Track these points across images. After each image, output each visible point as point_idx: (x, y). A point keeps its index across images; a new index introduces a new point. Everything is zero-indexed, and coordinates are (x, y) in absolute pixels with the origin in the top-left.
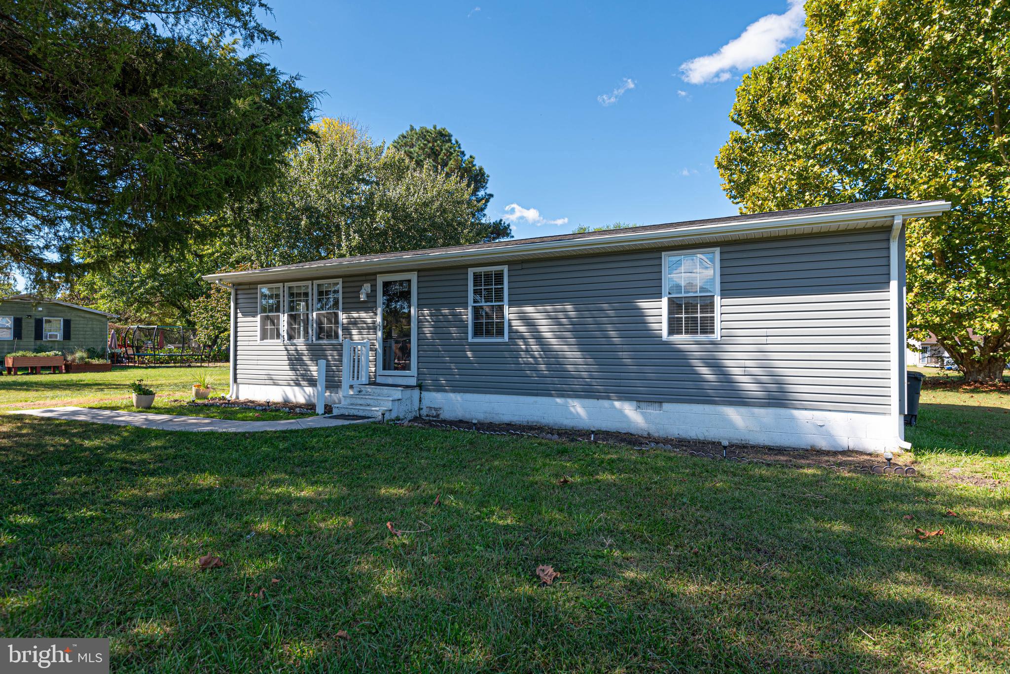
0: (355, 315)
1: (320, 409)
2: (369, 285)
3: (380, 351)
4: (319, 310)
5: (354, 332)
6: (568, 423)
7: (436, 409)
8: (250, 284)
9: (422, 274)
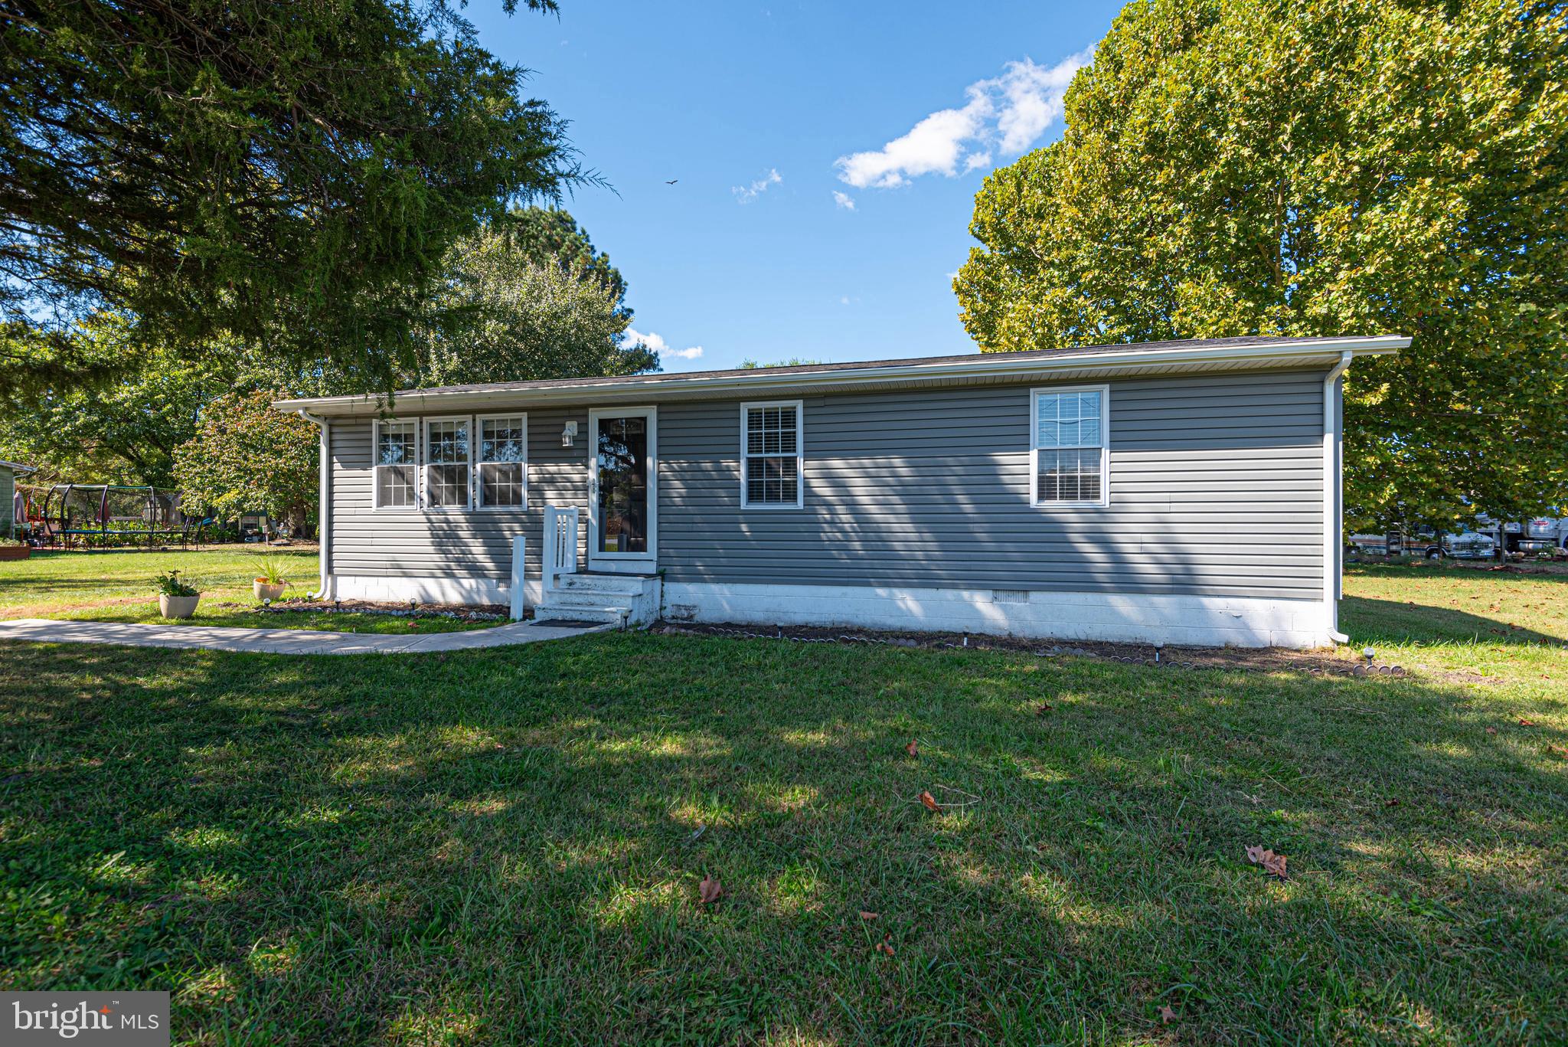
0: (552, 468)
1: (516, 613)
2: (575, 423)
3: (594, 522)
4: (485, 459)
5: (549, 494)
6: (893, 622)
7: (687, 608)
8: (357, 417)
9: (664, 409)
